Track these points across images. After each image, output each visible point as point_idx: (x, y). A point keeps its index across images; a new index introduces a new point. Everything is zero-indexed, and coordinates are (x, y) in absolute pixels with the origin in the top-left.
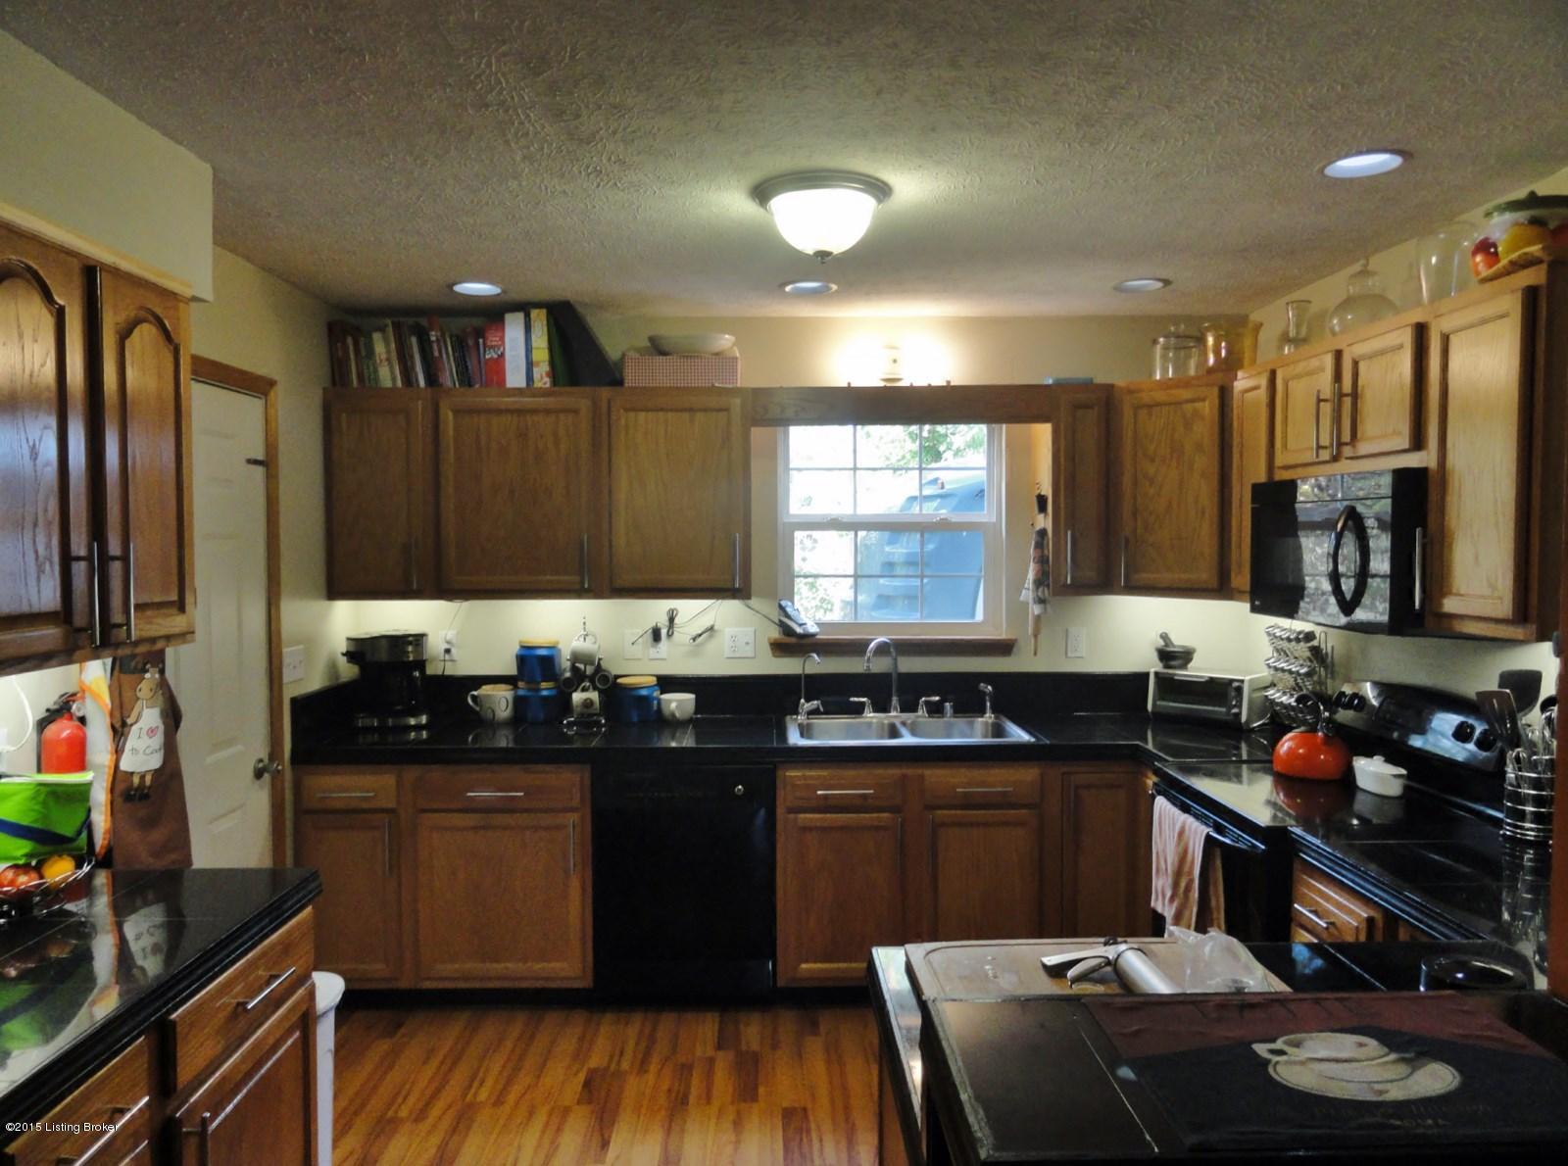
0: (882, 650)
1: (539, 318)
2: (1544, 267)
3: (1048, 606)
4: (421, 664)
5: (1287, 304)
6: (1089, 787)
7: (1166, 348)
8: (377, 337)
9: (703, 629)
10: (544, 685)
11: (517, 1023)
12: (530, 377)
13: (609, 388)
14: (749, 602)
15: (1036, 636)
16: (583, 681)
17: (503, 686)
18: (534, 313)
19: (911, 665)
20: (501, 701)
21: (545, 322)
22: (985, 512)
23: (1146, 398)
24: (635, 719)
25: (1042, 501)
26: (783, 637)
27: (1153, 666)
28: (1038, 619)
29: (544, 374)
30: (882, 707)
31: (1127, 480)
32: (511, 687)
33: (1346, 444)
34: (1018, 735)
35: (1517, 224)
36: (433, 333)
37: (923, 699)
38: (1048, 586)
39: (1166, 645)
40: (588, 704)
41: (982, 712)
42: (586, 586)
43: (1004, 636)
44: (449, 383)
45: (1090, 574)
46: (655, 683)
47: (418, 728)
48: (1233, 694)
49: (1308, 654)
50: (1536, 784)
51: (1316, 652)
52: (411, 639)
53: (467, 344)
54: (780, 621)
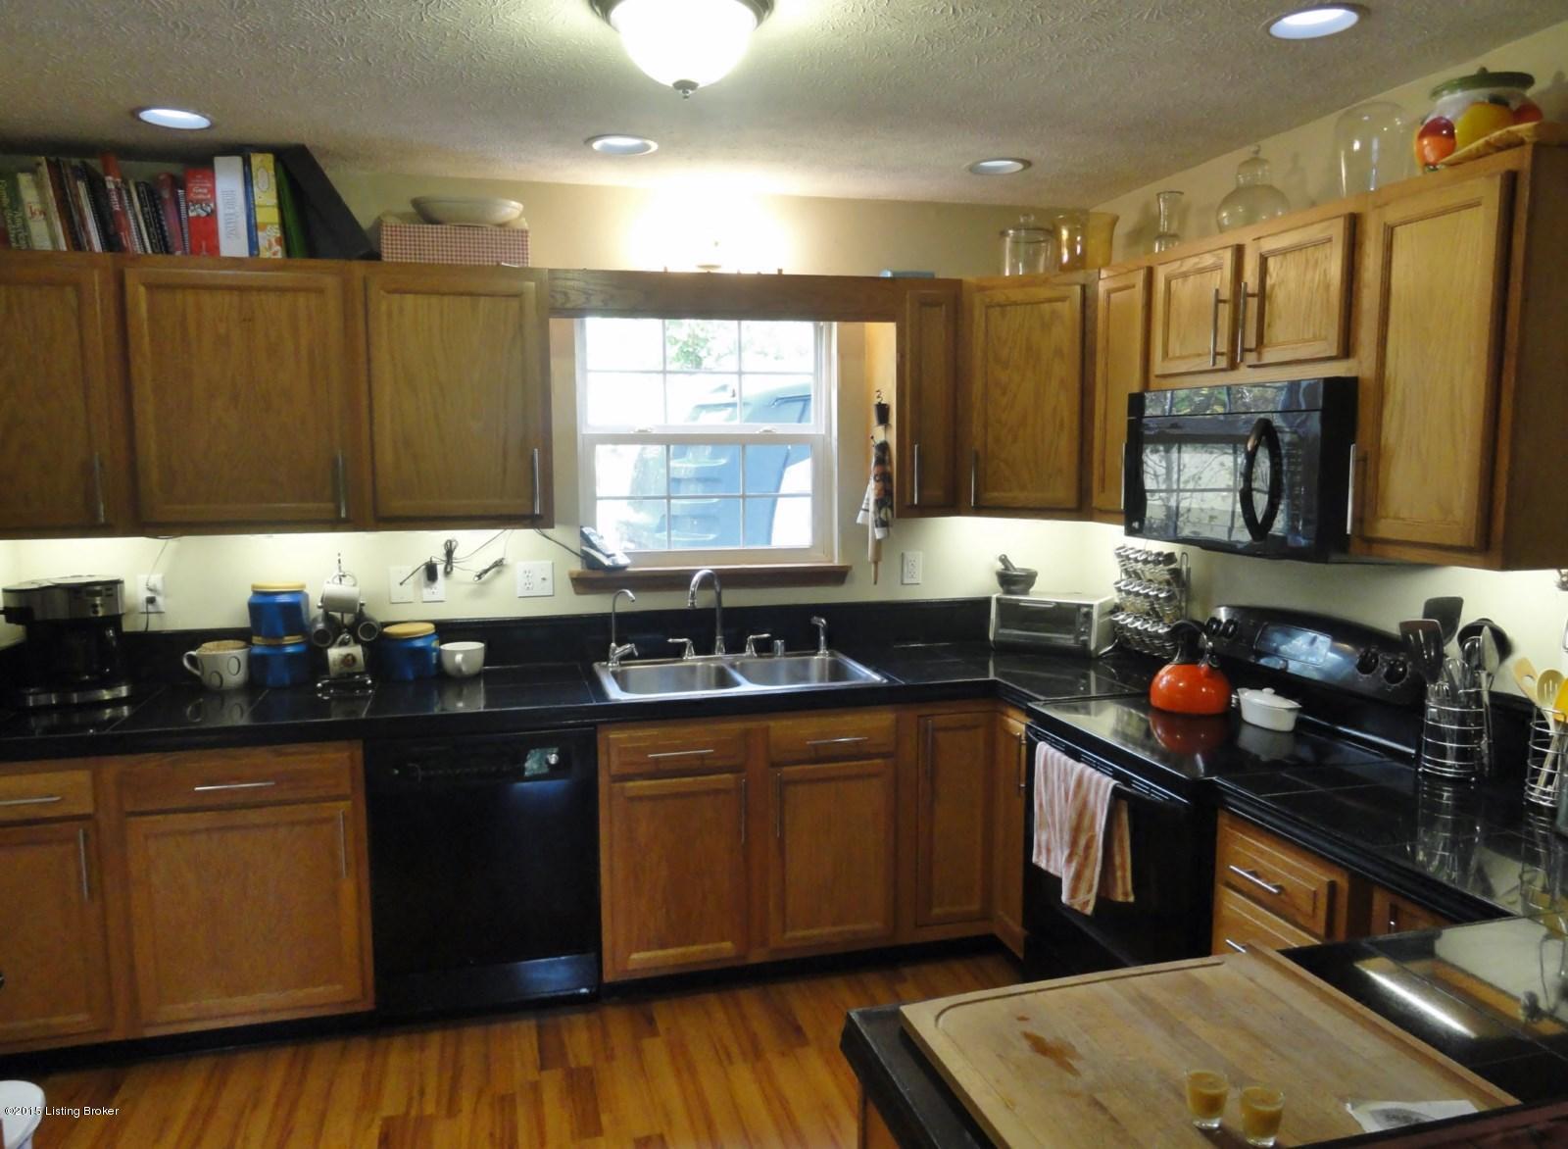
0: (707, 582)
1: (264, 167)
2: (1528, 149)
3: (891, 529)
4: (115, 620)
5: (1158, 195)
6: (946, 729)
7: (1016, 242)
8: (24, 179)
9: (491, 563)
10: (288, 639)
11: (280, 1063)
12: (253, 244)
13: (364, 262)
14: (549, 532)
15: (876, 563)
16: (341, 634)
17: (231, 643)
18: (257, 160)
19: (734, 598)
20: (229, 662)
21: (272, 172)
22: (812, 422)
23: (999, 296)
24: (411, 677)
25: (883, 412)
26: (587, 571)
27: (995, 592)
28: (878, 543)
29: (273, 240)
30: (704, 648)
31: (977, 387)
32: (241, 644)
33: (1250, 350)
34: (866, 675)
35: (1475, 103)
36: (110, 178)
37: (751, 637)
38: (891, 507)
39: (1007, 568)
40: (348, 660)
41: (816, 649)
42: (343, 515)
43: (836, 562)
44: (138, 249)
45: (936, 493)
46: (433, 631)
47: (116, 703)
48: (1081, 619)
49: (1168, 577)
50: (1462, 719)
51: (1176, 573)
52: (98, 588)
53: (160, 198)
54: (582, 551)
